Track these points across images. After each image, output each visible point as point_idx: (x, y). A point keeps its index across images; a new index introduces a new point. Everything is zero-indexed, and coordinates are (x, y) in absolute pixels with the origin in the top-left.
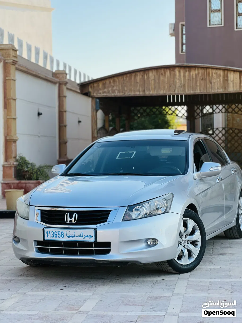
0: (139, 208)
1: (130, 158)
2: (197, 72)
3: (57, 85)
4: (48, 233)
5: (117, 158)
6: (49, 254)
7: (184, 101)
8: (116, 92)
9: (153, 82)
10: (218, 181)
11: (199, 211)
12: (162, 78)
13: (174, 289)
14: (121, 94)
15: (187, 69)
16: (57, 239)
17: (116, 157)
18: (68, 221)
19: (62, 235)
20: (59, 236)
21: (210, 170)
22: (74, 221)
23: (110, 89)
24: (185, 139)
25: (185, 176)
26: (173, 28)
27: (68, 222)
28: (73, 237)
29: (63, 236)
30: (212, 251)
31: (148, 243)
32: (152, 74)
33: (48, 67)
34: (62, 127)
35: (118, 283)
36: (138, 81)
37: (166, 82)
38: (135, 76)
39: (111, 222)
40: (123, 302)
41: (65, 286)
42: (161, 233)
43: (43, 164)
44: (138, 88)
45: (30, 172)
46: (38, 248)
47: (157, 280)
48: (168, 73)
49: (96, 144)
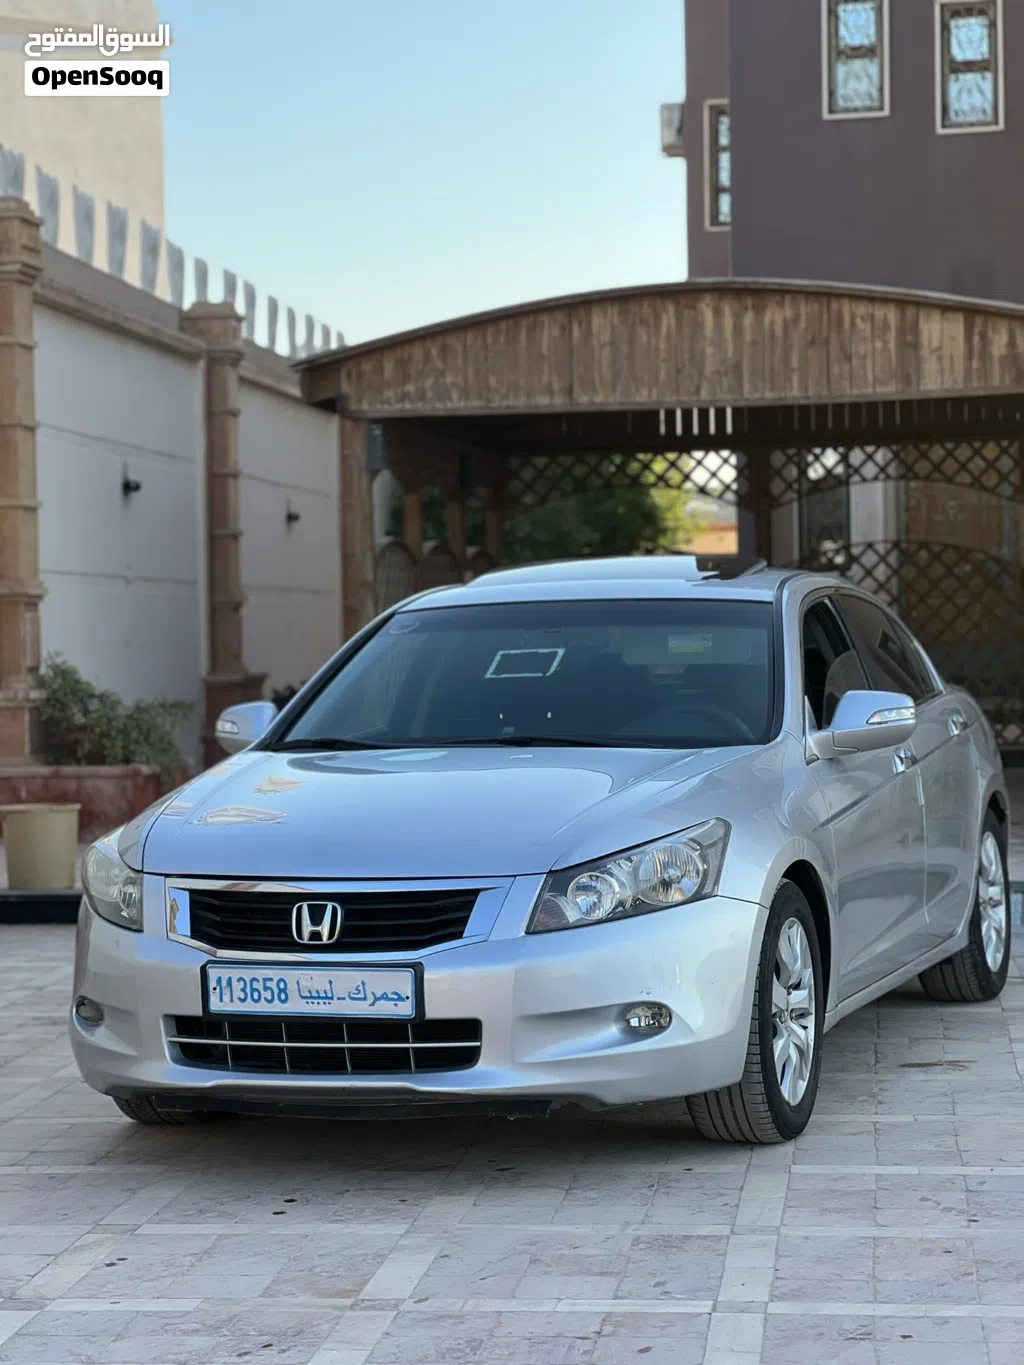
0: (594, 878)
1: (540, 675)
2: (789, 312)
3: (202, 364)
4: (224, 984)
5: (488, 675)
6: (227, 1069)
7: (729, 429)
8: (455, 396)
9: (606, 352)
10: (901, 768)
11: (831, 892)
12: (644, 338)
13: (737, 1206)
14: (472, 406)
15: (749, 302)
16: (262, 1008)
17: (486, 672)
18: (306, 934)
19: (281, 991)
20: (269, 998)
21: (870, 722)
22: (331, 936)
23: (429, 383)
24: (767, 595)
25: (771, 747)
26: (676, 124)
27: (306, 940)
28: (327, 1001)
29: (283, 996)
30: (876, 1052)
31: (628, 1022)
32: (601, 322)
33: (163, 292)
34: (221, 539)
35: (507, 1185)
36: (545, 351)
37: (663, 355)
38: (531, 329)
39: (482, 938)
40: (534, 1261)
41: (289, 1198)
42: (678, 982)
43: (148, 697)
44: (545, 379)
45: (98, 730)
46: (182, 1045)
47: (661, 1173)
48: (669, 316)
49: (396, 617)
